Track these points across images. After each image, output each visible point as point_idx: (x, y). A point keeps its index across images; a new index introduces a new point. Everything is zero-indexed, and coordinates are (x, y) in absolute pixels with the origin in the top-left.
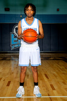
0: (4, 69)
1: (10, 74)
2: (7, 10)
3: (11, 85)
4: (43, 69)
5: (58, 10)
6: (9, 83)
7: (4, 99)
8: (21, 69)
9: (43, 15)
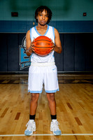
0: (11, 96)
1: (20, 103)
2: (15, 14)
3: (21, 118)
4: (64, 97)
5: (85, 14)
6: (18, 115)
7: (11, 137)
8: (32, 96)
9: (64, 21)
